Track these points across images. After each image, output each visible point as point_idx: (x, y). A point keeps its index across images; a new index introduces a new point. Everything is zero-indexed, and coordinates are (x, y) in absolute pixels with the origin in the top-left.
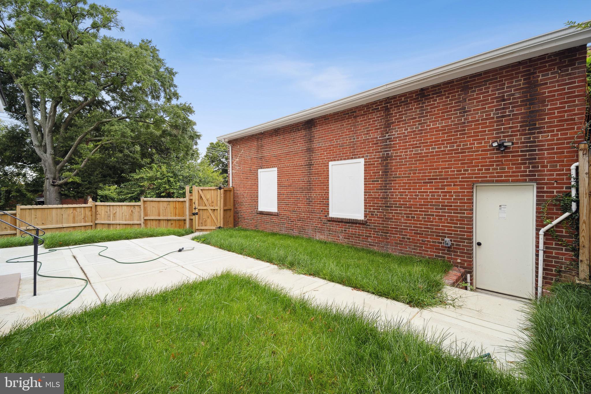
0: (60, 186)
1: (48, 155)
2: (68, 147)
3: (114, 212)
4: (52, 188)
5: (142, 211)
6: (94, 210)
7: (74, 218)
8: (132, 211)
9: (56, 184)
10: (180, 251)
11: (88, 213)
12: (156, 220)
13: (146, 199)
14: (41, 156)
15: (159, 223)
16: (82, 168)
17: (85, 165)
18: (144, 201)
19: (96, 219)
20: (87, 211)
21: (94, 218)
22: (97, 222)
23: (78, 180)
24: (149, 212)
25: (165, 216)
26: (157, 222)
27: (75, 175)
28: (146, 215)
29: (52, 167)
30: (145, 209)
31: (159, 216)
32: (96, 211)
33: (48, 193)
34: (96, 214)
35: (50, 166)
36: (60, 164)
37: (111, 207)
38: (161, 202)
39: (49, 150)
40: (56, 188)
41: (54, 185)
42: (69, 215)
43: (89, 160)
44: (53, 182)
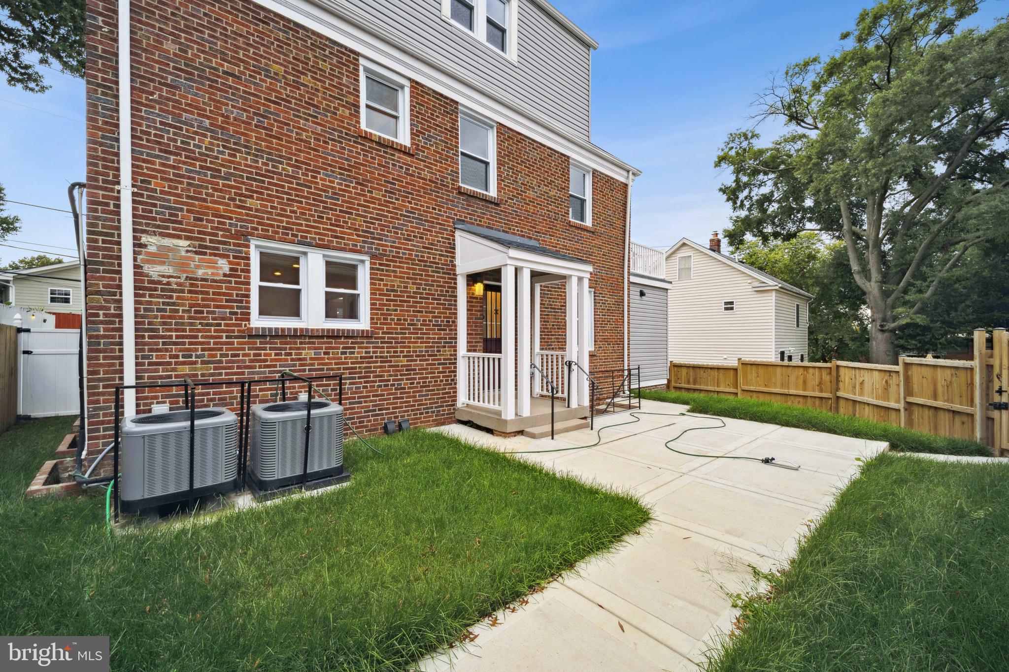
0: (893, 331)
1: (873, 283)
2: (905, 264)
3: (861, 379)
4: (880, 336)
5: (902, 384)
6: (834, 373)
7: (805, 382)
8: (886, 382)
9: (886, 328)
10: (767, 461)
11: (826, 378)
12: (930, 407)
13: (909, 360)
14: (862, 286)
15: (936, 416)
16: (928, 299)
17: (934, 294)
18: (907, 365)
19: (838, 389)
20: (824, 373)
21: (834, 386)
22: (839, 394)
23: (920, 320)
24: (915, 386)
25: (947, 401)
26: (932, 412)
27: (916, 313)
28: (909, 392)
29: (880, 303)
30: (908, 380)
31: (935, 398)
32: (838, 376)
33: (874, 343)
34: (838, 381)
35: (875, 300)
36: (893, 297)
37: (857, 371)
38: (939, 369)
39: (875, 275)
40: (887, 334)
41: (882, 331)
42: (797, 378)
43: (940, 282)
44: (881, 326)
